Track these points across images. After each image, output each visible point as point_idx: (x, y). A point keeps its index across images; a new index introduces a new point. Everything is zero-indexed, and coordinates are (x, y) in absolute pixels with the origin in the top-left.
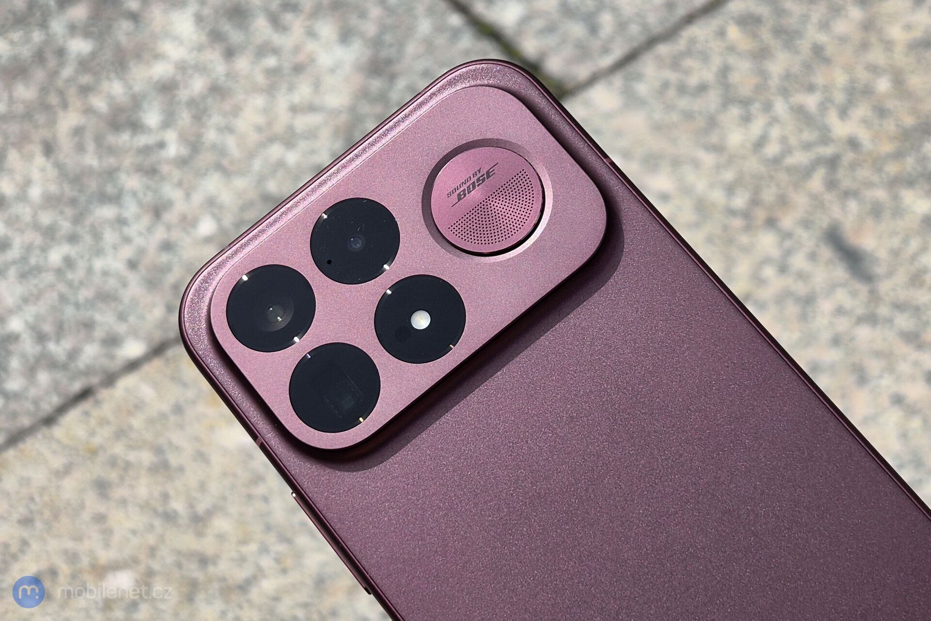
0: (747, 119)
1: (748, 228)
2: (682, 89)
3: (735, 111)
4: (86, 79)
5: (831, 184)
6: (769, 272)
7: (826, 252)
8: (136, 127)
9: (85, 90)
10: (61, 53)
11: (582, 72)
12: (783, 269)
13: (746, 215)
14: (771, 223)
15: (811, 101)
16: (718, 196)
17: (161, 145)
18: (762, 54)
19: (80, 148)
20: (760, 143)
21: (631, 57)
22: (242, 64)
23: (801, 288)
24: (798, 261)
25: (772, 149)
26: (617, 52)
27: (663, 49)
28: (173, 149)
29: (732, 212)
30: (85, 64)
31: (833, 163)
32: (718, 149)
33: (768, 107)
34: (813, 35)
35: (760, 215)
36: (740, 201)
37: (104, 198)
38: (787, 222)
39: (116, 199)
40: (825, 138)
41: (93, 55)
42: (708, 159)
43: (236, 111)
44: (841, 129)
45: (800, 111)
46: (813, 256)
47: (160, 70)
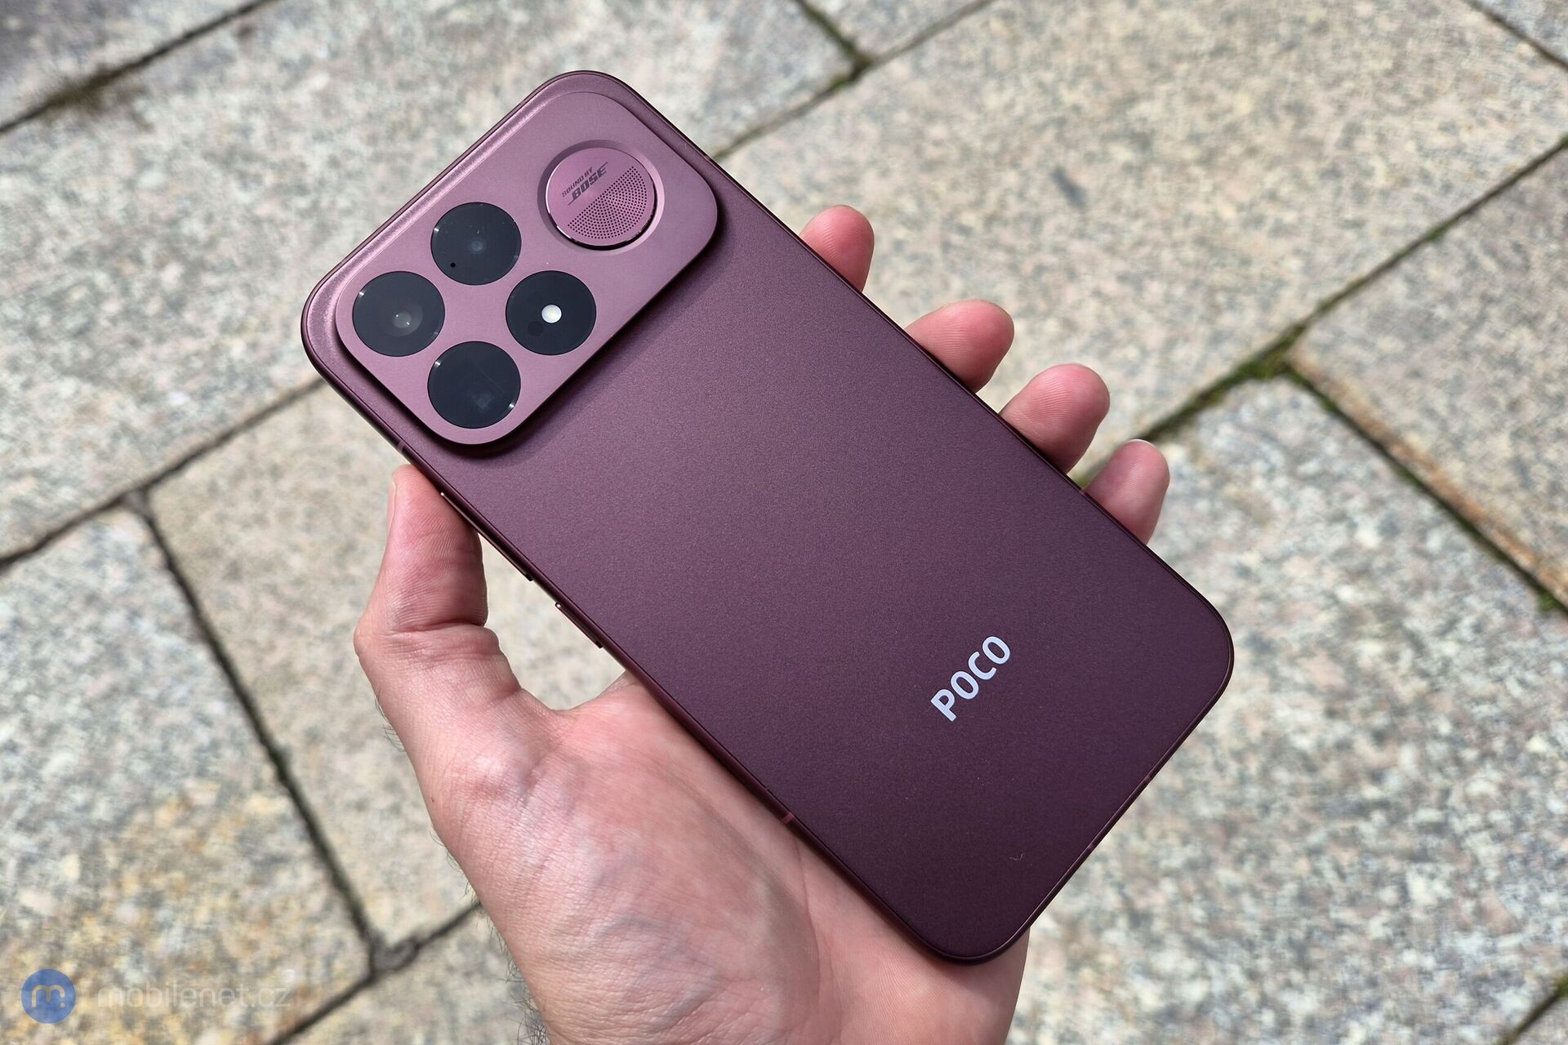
0: (1000, 89)
2: (956, 65)
3: (992, 84)
5: (1060, 137)
7: (1053, 187)
10: (506, 23)
11: (883, 48)
14: (1014, 165)
15: (1048, 77)
16: (977, 144)
18: (1014, 41)
20: (1010, 106)
21: (918, 42)
22: (638, 34)
23: (1033, 211)
24: (1033, 192)
25: (1019, 110)
26: (910, 34)
27: (944, 35)
30: (524, 30)
31: (1061, 123)
32: (979, 109)
33: (1017, 79)
34: (1053, 28)
35: (1007, 158)
36: (994, 147)
40: (1057, 102)
41: (530, 23)
42: (972, 117)
44: (1069, 97)
45: (1040, 85)
47: (577, 37)
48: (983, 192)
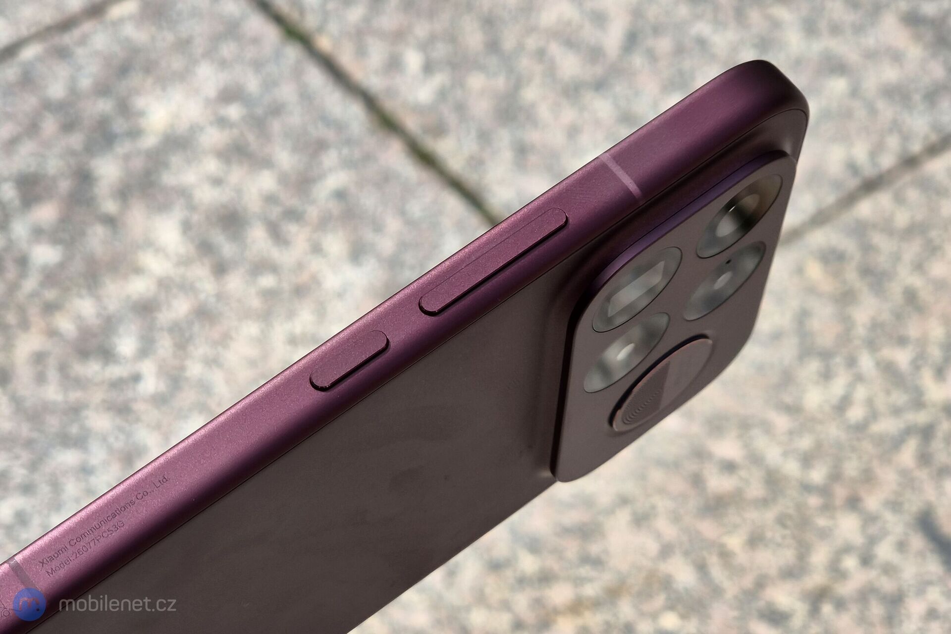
0: (826, 376)
1: (827, 508)
3: (814, 366)
4: (50, 295)
5: (924, 458)
6: (850, 563)
7: (918, 542)
8: (107, 355)
9: (50, 308)
10: (23, 262)
12: (866, 560)
13: (825, 491)
14: (853, 503)
15: (902, 358)
16: (792, 468)
17: (136, 378)
18: (845, 298)
19: (41, 379)
20: (843, 405)
22: (235, 282)
23: (887, 585)
24: (885, 551)
25: (856, 413)
28: (151, 384)
29: (807, 488)
30: (51, 277)
31: (927, 433)
32: (793, 409)
33: (852, 362)
35: (841, 493)
36: (817, 475)
37: (66, 441)
38: (873, 502)
39: (79, 442)
40: (918, 402)
41: (62, 265)
42: (782, 422)
43: (225, 340)
45: (889, 369)
46: (901, 546)
47: (139, 287)
48: (804, 551)
